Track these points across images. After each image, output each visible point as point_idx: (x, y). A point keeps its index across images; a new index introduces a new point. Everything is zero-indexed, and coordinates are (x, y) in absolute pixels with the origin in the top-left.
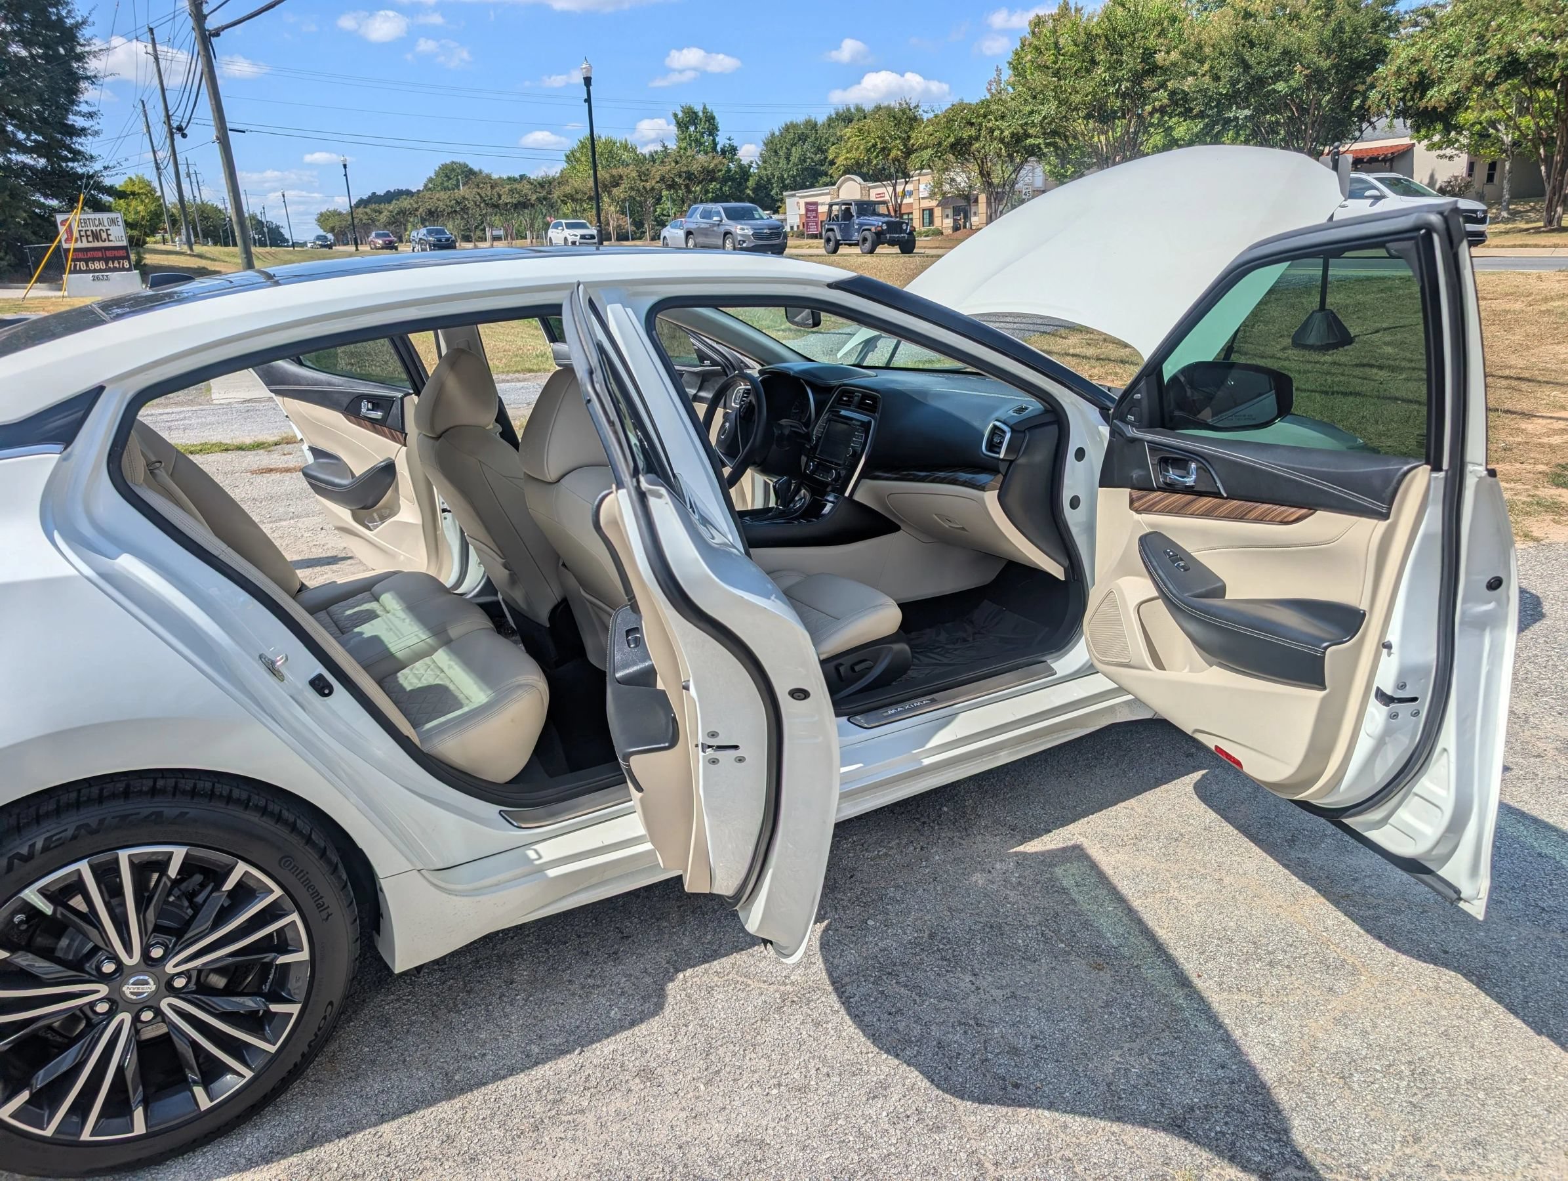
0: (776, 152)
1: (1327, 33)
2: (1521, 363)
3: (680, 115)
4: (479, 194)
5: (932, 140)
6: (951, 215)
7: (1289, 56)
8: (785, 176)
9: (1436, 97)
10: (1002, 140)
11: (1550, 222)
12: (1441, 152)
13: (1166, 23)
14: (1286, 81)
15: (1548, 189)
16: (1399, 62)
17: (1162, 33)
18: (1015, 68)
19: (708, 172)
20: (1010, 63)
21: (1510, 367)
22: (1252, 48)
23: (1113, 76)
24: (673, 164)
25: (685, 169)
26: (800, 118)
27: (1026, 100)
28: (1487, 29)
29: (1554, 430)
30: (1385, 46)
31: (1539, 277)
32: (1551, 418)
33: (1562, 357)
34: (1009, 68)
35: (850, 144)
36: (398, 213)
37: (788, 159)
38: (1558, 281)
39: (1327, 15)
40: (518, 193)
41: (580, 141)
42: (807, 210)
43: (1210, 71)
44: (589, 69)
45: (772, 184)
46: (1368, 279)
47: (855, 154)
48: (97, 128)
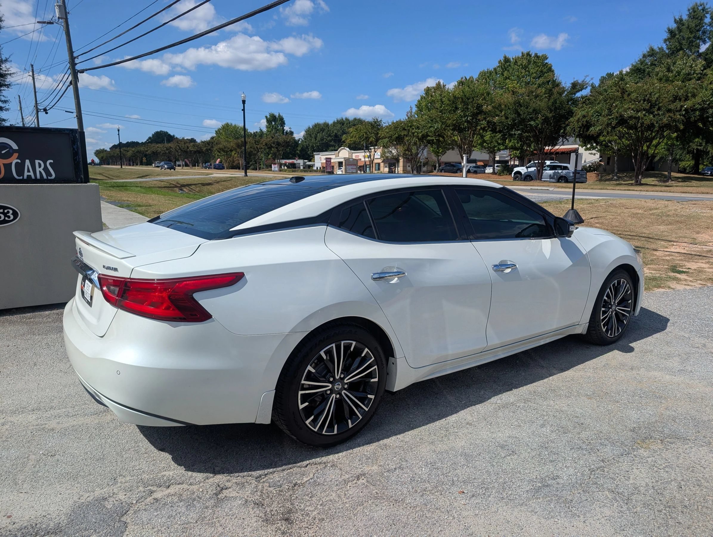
0: (310, 135)
1: (550, 104)
2: (648, 232)
3: (268, 117)
4: (178, 146)
5: (388, 135)
6: (388, 166)
7: (536, 111)
8: (314, 146)
9: (593, 130)
10: (417, 137)
11: (637, 182)
12: (590, 152)
13: (485, 95)
14: (535, 121)
15: (636, 168)
16: (579, 116)
17: (484, 99)
18: (418, 107)
19: (286, 142)
20: (416, 105)
21: (644, 233)
22: (521, 107)
23: (464, 114)
24: (271, 138)
25: (276, 141)
26: (321, 121)
27: (428, 122)
28: (612, 106)
29: (666, 255)
30: (572, 110)
31: (645, 201)
32: (664, 251)
33: (662, 230)
34: (416, 107)
35: (352, 135)
36: (137, 152)
37: (316, 139)
38: (653, 203)
39: (550, 97)
40: (197, 146)
41: (223, 126)
42: (326, 161)
43: (504, 115)
44: (245, 97)
45: (308, 149)
46: (582, 199)
47: (354, 139)
48: (7, 107)
